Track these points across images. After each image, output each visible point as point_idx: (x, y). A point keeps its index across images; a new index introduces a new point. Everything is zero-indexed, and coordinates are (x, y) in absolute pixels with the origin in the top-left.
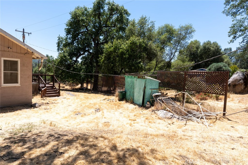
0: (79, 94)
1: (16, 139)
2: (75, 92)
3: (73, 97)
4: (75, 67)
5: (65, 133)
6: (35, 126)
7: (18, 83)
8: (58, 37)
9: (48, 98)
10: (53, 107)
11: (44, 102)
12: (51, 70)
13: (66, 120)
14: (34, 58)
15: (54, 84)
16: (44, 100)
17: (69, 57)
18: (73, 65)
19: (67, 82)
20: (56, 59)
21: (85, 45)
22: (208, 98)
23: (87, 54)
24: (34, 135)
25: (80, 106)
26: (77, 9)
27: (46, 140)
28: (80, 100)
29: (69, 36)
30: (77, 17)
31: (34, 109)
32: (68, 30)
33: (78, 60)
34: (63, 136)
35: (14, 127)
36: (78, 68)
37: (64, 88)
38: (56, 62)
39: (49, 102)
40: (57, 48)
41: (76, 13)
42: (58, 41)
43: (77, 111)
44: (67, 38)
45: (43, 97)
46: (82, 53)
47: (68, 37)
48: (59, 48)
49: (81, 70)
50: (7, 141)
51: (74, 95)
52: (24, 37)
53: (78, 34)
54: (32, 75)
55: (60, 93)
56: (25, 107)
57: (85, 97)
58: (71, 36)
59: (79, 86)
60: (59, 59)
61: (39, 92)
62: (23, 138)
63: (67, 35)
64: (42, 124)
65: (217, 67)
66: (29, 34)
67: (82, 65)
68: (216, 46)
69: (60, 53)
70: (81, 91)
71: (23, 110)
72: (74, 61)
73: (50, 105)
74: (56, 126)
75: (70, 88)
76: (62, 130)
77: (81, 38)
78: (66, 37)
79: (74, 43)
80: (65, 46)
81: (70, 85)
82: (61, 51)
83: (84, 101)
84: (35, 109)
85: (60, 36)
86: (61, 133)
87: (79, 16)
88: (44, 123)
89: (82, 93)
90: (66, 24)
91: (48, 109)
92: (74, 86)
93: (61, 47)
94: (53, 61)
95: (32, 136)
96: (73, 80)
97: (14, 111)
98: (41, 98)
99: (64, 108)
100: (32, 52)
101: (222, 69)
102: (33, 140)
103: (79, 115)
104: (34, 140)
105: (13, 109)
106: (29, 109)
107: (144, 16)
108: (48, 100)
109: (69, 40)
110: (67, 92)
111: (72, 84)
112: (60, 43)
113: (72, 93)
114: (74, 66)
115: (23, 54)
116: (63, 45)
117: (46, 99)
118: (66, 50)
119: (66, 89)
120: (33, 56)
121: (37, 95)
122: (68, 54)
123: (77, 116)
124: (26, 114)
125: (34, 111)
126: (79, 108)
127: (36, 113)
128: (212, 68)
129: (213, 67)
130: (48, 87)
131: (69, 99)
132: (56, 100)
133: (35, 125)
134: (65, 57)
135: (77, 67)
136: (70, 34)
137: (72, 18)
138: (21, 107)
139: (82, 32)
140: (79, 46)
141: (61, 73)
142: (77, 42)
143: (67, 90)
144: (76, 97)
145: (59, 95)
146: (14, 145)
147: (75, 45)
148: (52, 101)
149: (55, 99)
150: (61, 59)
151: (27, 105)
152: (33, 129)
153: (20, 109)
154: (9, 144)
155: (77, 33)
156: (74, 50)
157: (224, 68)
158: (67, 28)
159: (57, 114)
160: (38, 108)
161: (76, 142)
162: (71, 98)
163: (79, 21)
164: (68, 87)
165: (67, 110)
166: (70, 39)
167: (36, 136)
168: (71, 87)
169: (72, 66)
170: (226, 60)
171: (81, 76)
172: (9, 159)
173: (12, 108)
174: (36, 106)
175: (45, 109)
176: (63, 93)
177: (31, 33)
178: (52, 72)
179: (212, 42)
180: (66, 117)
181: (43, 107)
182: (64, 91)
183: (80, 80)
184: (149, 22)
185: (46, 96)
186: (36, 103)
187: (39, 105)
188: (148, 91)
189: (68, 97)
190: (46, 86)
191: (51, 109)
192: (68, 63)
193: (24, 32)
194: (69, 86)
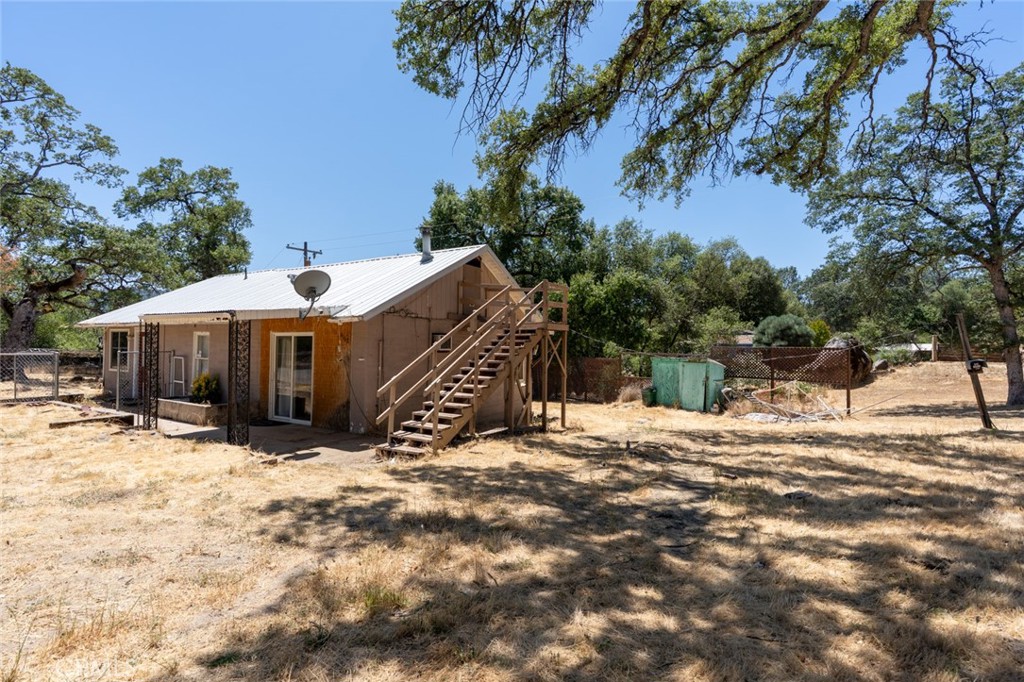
22: (782, 399)
65: (780, 325)
68: (766, 270)
101: (793, 331)
107: (630, 220)
128: (769, 328)
129: (771, 326)
157: (796, 327)
170: (791, 305)
177: (321, 253)
179: (753, 258)
184: (643, 231)
188: (712, 385)
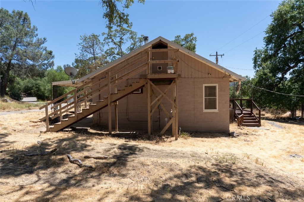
0: (290, 126)
1: (222, 167)
2: (282, 122)
3: (281, 130)
4: (281, 87)
5: (279, 179)
6: (238, 159)
7: (216, 109)
8: (255, 50)
9: (246, 128)
10: (254, 139)
11: (242, 131)
12: (247, 94)
13: (278, 160)
14: (230, 81)
15: (252, 111)
16: (241, 129)
17: (271, 75)
18: (277, 85)
19: (268, 108)
20: (252, 79)
21: (298, 52)
23: (301, 65)
24: (239, 168)
25: (295, 144)
26: (282, 5)
27: (255, 179)
28: (294, 136)
29: (270, 46)
30: (282, 16)
31: (232, 138)
32: (269, 39)
33: (285, 76)
34: (278, 182)
35: (217, 154)
36: (286, 88)
37: (264, 116)
38: (253, 83)
39: (247, 133)
40: (254, 64)
41: (282, 11)
42: (254, 56)
43: (293, 151)
44: (267, 50)
45: (240, 125)
46: (292, 65)
47: (269, 48)
48: (256, 65)
49: (292, 90)
50: (214, 167)
51: (281, 127)
52: (217, 60)
53: (285, 40)
54: (230, 100)
55: (261, 122)
56: (223, 134)
57: (301, 131)
58: (273, 44)
59: (288, 114)
60: (257, 78)
61: (235, 119)
62: (228, 169)
63: (267, 45)
64: (246, 159)
66: (221, 56)
67: (292, 83)
69: (257, 71)
70: (292, 121)
71: (222, 137)
72: (278, 78)
73: (250, 137)
74: (264, 165)
75: (272, 116)
76: (275, 173)
77: (290, 44)
78: (266, 48)
79: (278, 53)
80: (265, 60)
81: (272, 112)
82: (258, 68)
83: (302, 137)
84: (234, 139)
85: (257, 49)
86: (274, 177)
87: (285, 14)
88: (248, 158)
89: (295, 126)
90: (266, 32)
91: (249, 141)
92: (279, 113)
93: (259, 63)
94: (249, 82)
95: (237, 169)
96: (277, 105)
97: (214, 138)
98: (238, 126)
99: (270, 143)
100: (230, 75)
102: (239, 174)
103: (296, 157)
104: (241, 175)
105: (212, 136)
106: (227, 138)
108: (246, 129)
109: (271, 51)
110: (270, 121)
111: (275, 111)
112: (258, 58)
113: (278, 123)
114: (279, 85)
115: (221, 78)
116: (262, 59)
117: (244, 128)
118: (266, 66)
119: (267, 117)
120: (230, 79)
121: (233, 123)
122: (269, 70)
123: (292, 158)
124: (226, 142)
125: (233, 140)
126: (294, 148)
127: (236, 143)
130: (245, 114)
131: (275, 132)
132: (257, 131)
133: (238, 157)
134: (265, 74)
135: (284, 86)
136: (272, 43)
137: (275, 20)
138: (220, 134)
139: (292, 35)
140: (287, 56)
141: (260, 96)
142: (283, 51)
143: (267, 119)
144: (286, 131)
145: (259, 126)
146: (222, 174)
147: (279, 56)
148: (252, 132)
149: (255, 130)
150: (259, 79)
151: (225, 133)
152: (237, 162)
153: (220, 137)
154: (217, 171)
155: (283, 39)
156: (279, 63)
158: (267, 36)
159: (261, 149)
160: (237, 138)
161: (302, 199)
162: (277, 130)
163: (286, 20)
164: (269, 115)
165: (275, 147)
166: (271, 49)
167: (241, 170)
168: (274, 116)
169: (275, 87)
171: (291, 100)
172: (220, 186)
173: (211, 134)
174: (234, 135)
175: (245, 141)
176: (265, 122)
177: (224, 55)
178: (248, 95)
180: (276, 157)
181: (242, 137)
182: (266, 121)
183: (290, 105)
185: (243, 125)
186: (234, 132)
187: (238, 135)
189: (272, 129)
190: (243, 113)
191: (252, 141)
192: (270, 82)
193: (217, 55)
194: (271, 114)
